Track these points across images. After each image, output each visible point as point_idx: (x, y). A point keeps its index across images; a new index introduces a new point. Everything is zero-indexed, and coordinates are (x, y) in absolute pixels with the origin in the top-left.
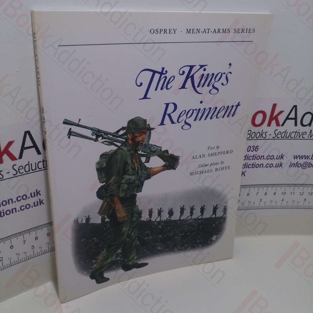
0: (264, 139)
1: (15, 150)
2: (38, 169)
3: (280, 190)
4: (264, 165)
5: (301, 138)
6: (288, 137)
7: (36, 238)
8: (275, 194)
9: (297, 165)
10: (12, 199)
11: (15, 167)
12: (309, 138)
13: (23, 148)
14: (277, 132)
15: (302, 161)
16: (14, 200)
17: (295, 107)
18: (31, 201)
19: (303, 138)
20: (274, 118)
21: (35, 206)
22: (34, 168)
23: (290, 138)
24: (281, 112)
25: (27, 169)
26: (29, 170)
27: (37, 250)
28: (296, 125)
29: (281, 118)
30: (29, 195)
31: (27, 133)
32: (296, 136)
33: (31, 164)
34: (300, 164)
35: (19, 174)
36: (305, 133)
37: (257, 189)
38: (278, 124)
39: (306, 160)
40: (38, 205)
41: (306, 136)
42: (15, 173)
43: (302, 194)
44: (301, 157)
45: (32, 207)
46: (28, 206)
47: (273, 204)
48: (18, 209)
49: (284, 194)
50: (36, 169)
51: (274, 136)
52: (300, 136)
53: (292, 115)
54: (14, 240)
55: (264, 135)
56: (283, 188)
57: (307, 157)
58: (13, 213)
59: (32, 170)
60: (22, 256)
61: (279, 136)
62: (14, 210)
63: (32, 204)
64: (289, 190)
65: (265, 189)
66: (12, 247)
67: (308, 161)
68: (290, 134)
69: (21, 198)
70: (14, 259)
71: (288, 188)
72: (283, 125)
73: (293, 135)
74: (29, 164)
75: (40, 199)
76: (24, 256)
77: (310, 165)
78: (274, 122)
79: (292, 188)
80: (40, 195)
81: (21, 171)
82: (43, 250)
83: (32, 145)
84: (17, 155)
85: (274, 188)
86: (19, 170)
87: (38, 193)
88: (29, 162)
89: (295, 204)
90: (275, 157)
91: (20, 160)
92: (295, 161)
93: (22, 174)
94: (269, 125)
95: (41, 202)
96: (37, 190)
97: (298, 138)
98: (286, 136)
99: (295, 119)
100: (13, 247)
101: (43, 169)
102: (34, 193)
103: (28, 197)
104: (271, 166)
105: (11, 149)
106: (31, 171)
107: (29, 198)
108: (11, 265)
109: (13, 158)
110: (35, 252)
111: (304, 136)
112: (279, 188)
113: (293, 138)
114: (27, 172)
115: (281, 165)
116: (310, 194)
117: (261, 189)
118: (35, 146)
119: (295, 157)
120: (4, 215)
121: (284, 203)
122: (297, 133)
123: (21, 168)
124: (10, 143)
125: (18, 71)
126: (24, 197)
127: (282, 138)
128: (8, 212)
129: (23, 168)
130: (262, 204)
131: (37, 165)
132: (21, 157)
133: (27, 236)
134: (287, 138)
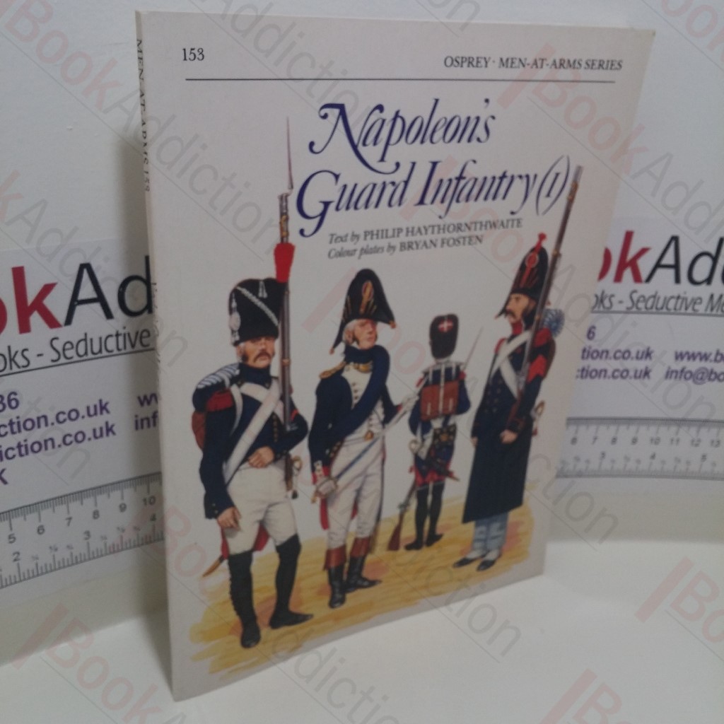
0: (608, 310)
1: (57, 304)
2: (105, 353)
3: (645, 433)
4: (609, 373)
5: (690, 310)
6: (662, 308)
7: (96, 515)
8: (634, 441)
9: (682, 374)
10: (45, 417)
11: (55, 343)
12: (709, 312)
13: (75, 302)
14: (635, 296)
15: (693, 366)
16: (51, 418)
17: (675, 239)
18: (87, 425)
19: (695, 313)
20: (628, 263)
21: (96, 437)
22: (96, 349)
23: (665, 310)
24: (644, 251)
25: (81, 350)
26: (86, 353)
27: (96, 544)
28: (678, 280)
29: (645, 265)
30: (83, 412)
31: (86, 267)
32: (678, 307)
33: (91, 340)
34: (690, 372)
35: (63, 360)
36: (699, 301)
37: (593, 428)
38: (637, 278)
39: (703, 364)
40: (101, 435)
41: (701, 308)
42: (55, 356)
43: (695, 443)
44: (692, 357)
45: (90, 439)
46: (80, 437)
47: (632, 465)
48: (58, 441)
49: (656, 441)
50: (100, 351)
51: (630, 304)
52: (687, 306)
53: (669, 259)
54: (46, 513)
55: (607, 303)
56: (653, 429)
57: (705, 357)
58: (46, 449)
59: (93, 353)
60: (63, 554)
61: (641, 305)
62: (49, 443)
63: (89, 434)
64: (666, 433)
65: (613, 428)
66: (41, 530)
67: (709, 365)
68: (666, 301)
69: (66, 416)
70: (46, 559)
71: (663, 429)
72: (648, 280)
73: (671, 304)
74: (85, 340)
75: (107, 423)
76: (66, 555)
77: (713, 376)
78: (628, 274)
79: (674, 429)
80: (108, 412)
81: (69, 354)
82: (109, 543)
83: (94, 295)
84: (61, 316)
85: (633, 428)
86: (64, 350)
87: (103, 408)
88: (86, 334)
89: (682, 467)
90: (634, 354)
91: (68, 328)
92: (678, 366)
93: (70, 361)
94: (618, 278)
95: (109, 429)
96: (101, 401)
97: (683, 310)
98: (657, 306)
99: (676, 267)
100: (44, 530)
101: (116, 352)
102: (95, 406)
103: (81, 414)
104: (624, 374)
105: (48, 302)
106: (90, 356)
107: (83, 417)
108: (38, 573)
109: (51, 322)
110: (93, 548)
111: (697, 307)
112: (643, 429)
113: (673, 311)
114: (82, 358)
115: (646, 373)
116: (715, 443)
117: (603, 428)
118: (100, 299)
119: (679, 356)
120: (27, 453)
121: (656, 465)
122: (680, 301)
123: (68, 346)
124: (47, 289)
125: (71, 129)
126: (73, 415)
127: (648, 310)
128: (36, 447)
129: (72, 348)
130: (606, 465)
131: (103, 342)
132: (69, 321)
133: (75, 506)
134: (659, 311)
